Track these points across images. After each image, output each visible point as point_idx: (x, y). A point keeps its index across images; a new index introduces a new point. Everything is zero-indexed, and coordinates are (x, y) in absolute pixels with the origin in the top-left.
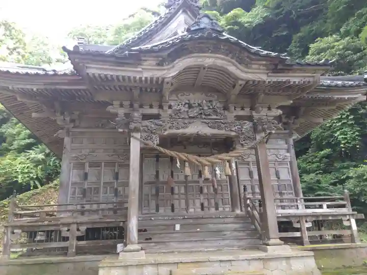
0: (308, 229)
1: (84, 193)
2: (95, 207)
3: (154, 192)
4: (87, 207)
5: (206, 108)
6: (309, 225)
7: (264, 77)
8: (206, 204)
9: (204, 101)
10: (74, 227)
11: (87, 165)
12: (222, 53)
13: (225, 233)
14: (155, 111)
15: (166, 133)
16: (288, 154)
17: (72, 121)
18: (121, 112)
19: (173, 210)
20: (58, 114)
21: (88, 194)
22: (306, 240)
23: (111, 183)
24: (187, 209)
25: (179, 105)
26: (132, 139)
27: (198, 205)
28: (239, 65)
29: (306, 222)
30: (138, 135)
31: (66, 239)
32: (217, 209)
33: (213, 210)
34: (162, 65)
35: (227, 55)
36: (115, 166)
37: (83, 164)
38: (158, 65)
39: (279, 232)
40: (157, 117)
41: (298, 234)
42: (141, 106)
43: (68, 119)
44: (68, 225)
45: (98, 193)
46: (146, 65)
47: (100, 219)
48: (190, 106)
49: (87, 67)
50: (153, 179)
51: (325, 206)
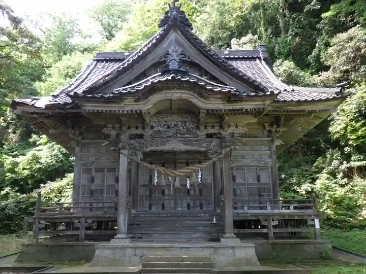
0: (275, 227)
1: (92, 193)
2: (100, 205)
3: (148, 193)
4: (95, 205)
5: (181, 128)
6: (276, 223)
7: (221, 107)
8: (192, 205)
9: (180, 123)
10: (83, 220)
11: (93, 170)
12: (186, 90)
13: (198, 228)
14: (139, 131)
15: (148, 150)
16: (270, 160)
17: (81, 134)
18: (113, 133)
19: (163, 209)
20: (70, 130)
21: (95, 195)
22: (271, 235)
23: (113, 185)
24: (175, 208)
25: (158, 126)
26: (121, 155)
27: (185, 205)
28: (200, 99)
29: (273, 220)
30: (126, 152)
31: (77, 229)
32: (201, 208)
33: (198, 209)
34: (139, 101)
35: (190, 91)
36: (115, 171)
37: (91, 170)
38: (135, 101)
39: (234, 228)
40: (141, 136)
41: (265, 231)
42: (129, 128)
43: (77, 132)
44: (79, 218)
45: (102, 193)
46: (126, 102)
47: (102, 214)
48: (169, 127)
49: (84, 106)
50: (147, 183)
51: (292, 207)
